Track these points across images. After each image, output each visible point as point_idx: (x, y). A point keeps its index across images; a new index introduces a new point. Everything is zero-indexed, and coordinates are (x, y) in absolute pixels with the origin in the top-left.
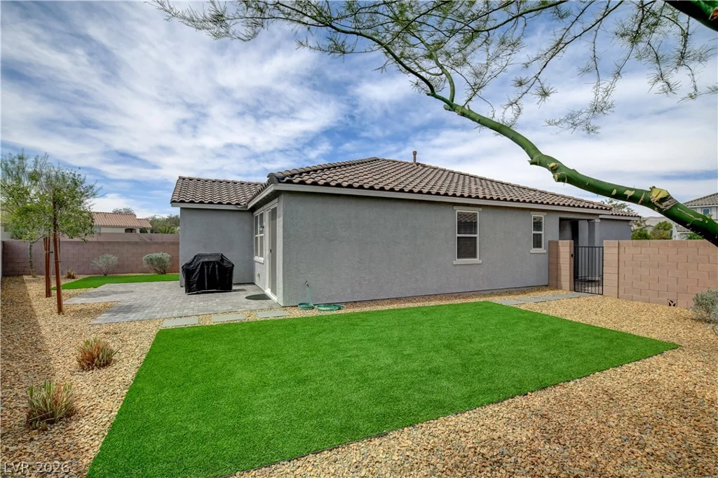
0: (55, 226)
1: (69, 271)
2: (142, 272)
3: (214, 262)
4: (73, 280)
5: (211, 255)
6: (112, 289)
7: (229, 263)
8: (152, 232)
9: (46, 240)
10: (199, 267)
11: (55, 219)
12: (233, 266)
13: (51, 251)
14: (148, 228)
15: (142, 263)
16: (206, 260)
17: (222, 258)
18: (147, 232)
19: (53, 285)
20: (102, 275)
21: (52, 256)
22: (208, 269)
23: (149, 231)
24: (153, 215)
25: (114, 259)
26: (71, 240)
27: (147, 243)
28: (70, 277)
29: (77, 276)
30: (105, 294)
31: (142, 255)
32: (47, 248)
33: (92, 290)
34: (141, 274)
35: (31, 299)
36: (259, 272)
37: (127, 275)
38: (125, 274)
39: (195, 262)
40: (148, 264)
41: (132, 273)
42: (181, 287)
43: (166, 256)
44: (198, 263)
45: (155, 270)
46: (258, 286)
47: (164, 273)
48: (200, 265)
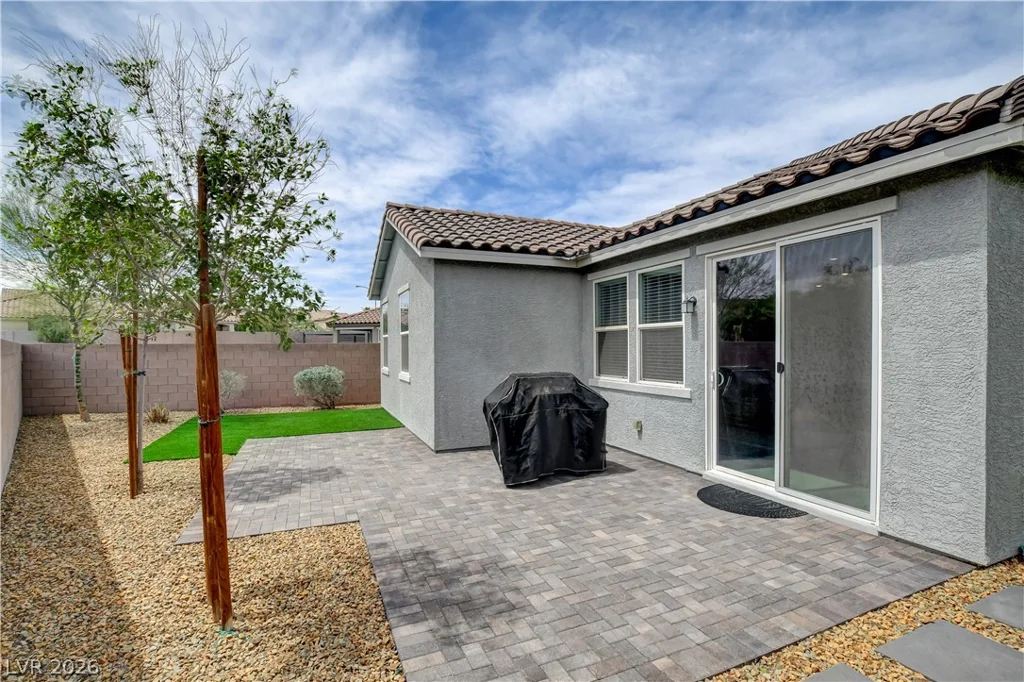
1: (156, 406)
10: (535, 411)
12: (607, 404)
13: (139, 371)
15: (290, 387)
16: (548, 391)
17: (578, 385)
25: (238, 379)
29: (171, 415)
31: (293, 370)
32: (131, 364)
33: (231, 464)
34: (288, 410)
35: (93, 504)
36: (637, 419)
37: (265, 411)
38: (258, 410)
39: (523, 399)
40: (302, 388)
41: (270, 406)
42: (437, 452)
43: (336, 373)
44: (528, 401)
45: (316, 400)
46: (625, 450)
47: (331, 406)
48: (536, 406)
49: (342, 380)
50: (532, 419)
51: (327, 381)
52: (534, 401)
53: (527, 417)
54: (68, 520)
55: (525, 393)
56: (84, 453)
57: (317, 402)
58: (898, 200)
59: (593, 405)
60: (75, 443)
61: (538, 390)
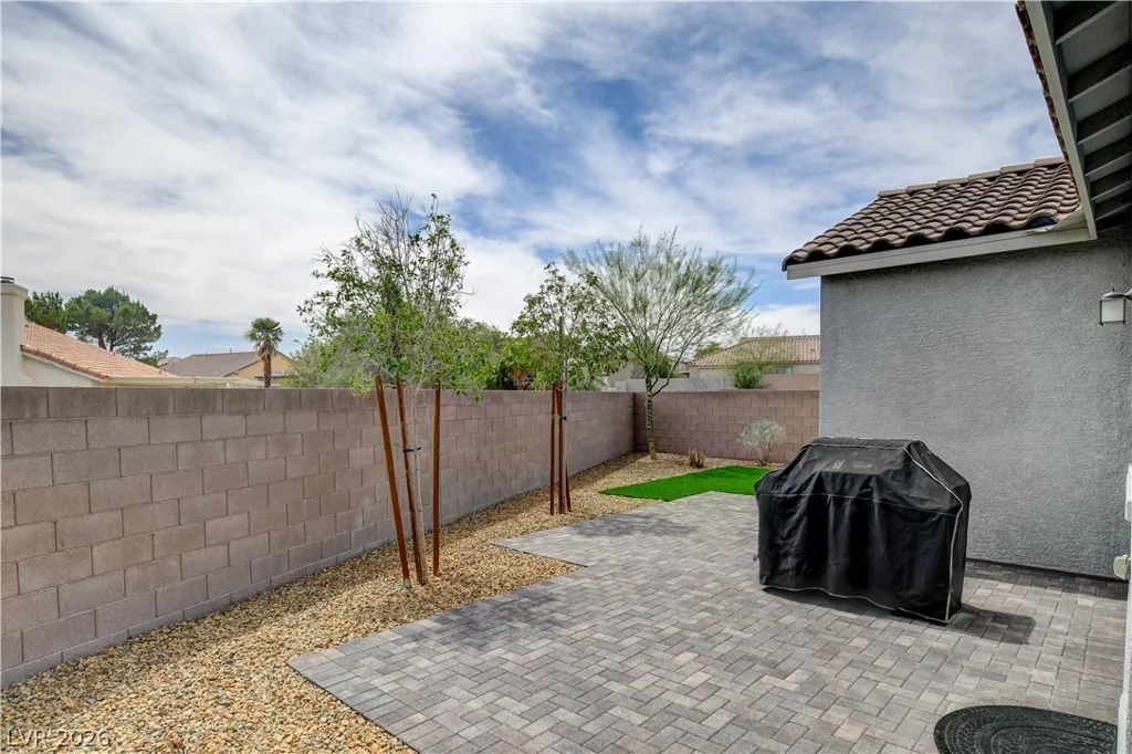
1: (694, 451)
3: (871, 478)
10: (808, 493)
22: (839, 504)
25: (775, 430)
28: (693, 464)
44: (804, 478)
48: (811, 487)
50: (803, 505)
52: (809, 480)
55: (805, 465)
61: (824, 464)
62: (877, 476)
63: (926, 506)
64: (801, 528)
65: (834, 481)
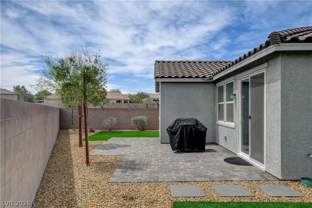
0: (85, 96)
1: (91, 127)
2: (130, 129)
3: (192, 125)
4: (93, 134)
5: (187, 120)
6: (117, 143)
7: (203, 127)
8: (130, 102)
9: (80, 108)
10: (180, 129)
11: (85, 91)
12: (206, 129)
13: (82, 115)
14: (128, 100)
15: (130, 123)
16: (185, 124)
17: (197, 122)
18: (127, 102)
19: (83, 137)
20: (108, 130)
21: (83, 118)
22: (186, 131)
23: (128, 102)
24: (129, 93)
25: (115, 120)
26: (94, 107)
27: (133, 110)
28: (92, 131)
29: (95, 130)
30: (113, 147)
31: (130, 117)
32: (80, 113)
33: (105, 143)
34: (130, 130)
35: (71, 148)
36: (225, 135)
37: (122, 130)
38: (121, 130)
39: (177, 126)
40: (134, 123)
41: (125, 129)
42: (162, 143)
43: (145, 118)
44: (178, 126)
45: (138, 128)
46: (223, 147)
47: (143, 130)
48: (180, 128)
49: (146, 121)
50: (179, 132)
51: (141, 121)
52: (180, 126)
53: (177, 131)
54: (66, 150)
55: (177, 124)
56: (72, 138)
57: (139, 128)
58: (268, 64)
59: (201, 129)
60: (70, 136)
61: (182, 123)
62: (193, 125)
63: (202, 130)
64: (178, 138)
65: (185, 127)
